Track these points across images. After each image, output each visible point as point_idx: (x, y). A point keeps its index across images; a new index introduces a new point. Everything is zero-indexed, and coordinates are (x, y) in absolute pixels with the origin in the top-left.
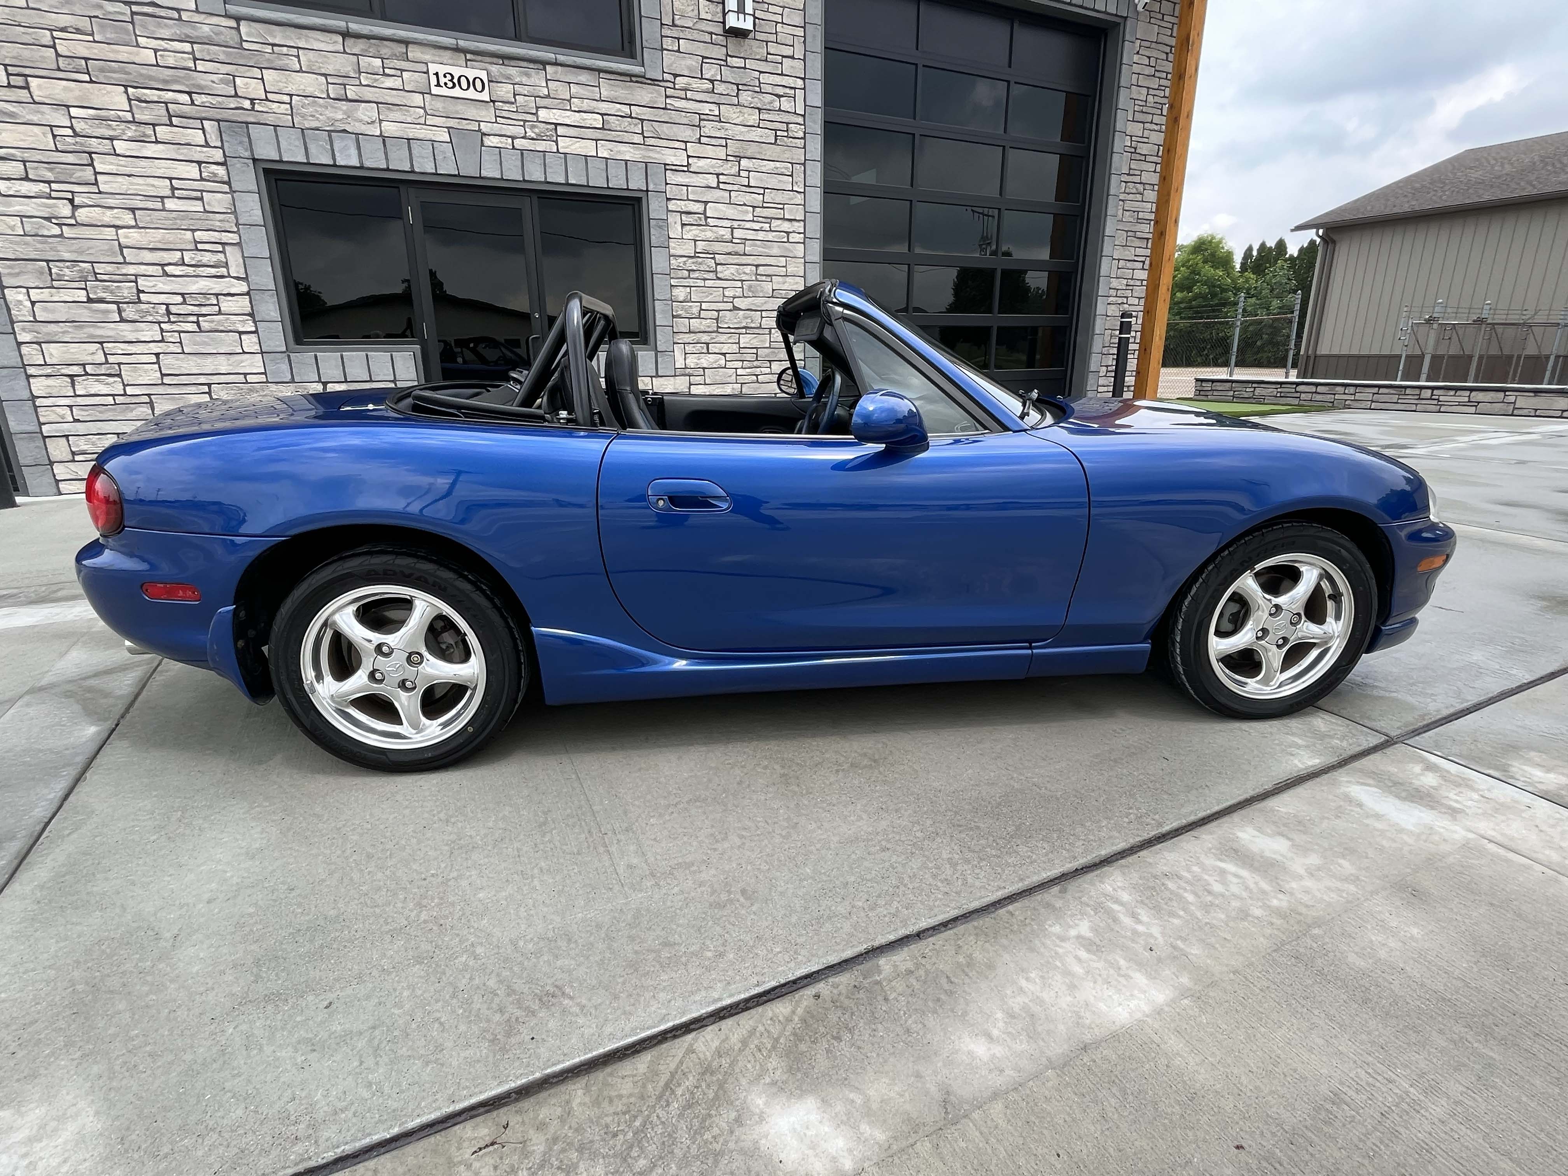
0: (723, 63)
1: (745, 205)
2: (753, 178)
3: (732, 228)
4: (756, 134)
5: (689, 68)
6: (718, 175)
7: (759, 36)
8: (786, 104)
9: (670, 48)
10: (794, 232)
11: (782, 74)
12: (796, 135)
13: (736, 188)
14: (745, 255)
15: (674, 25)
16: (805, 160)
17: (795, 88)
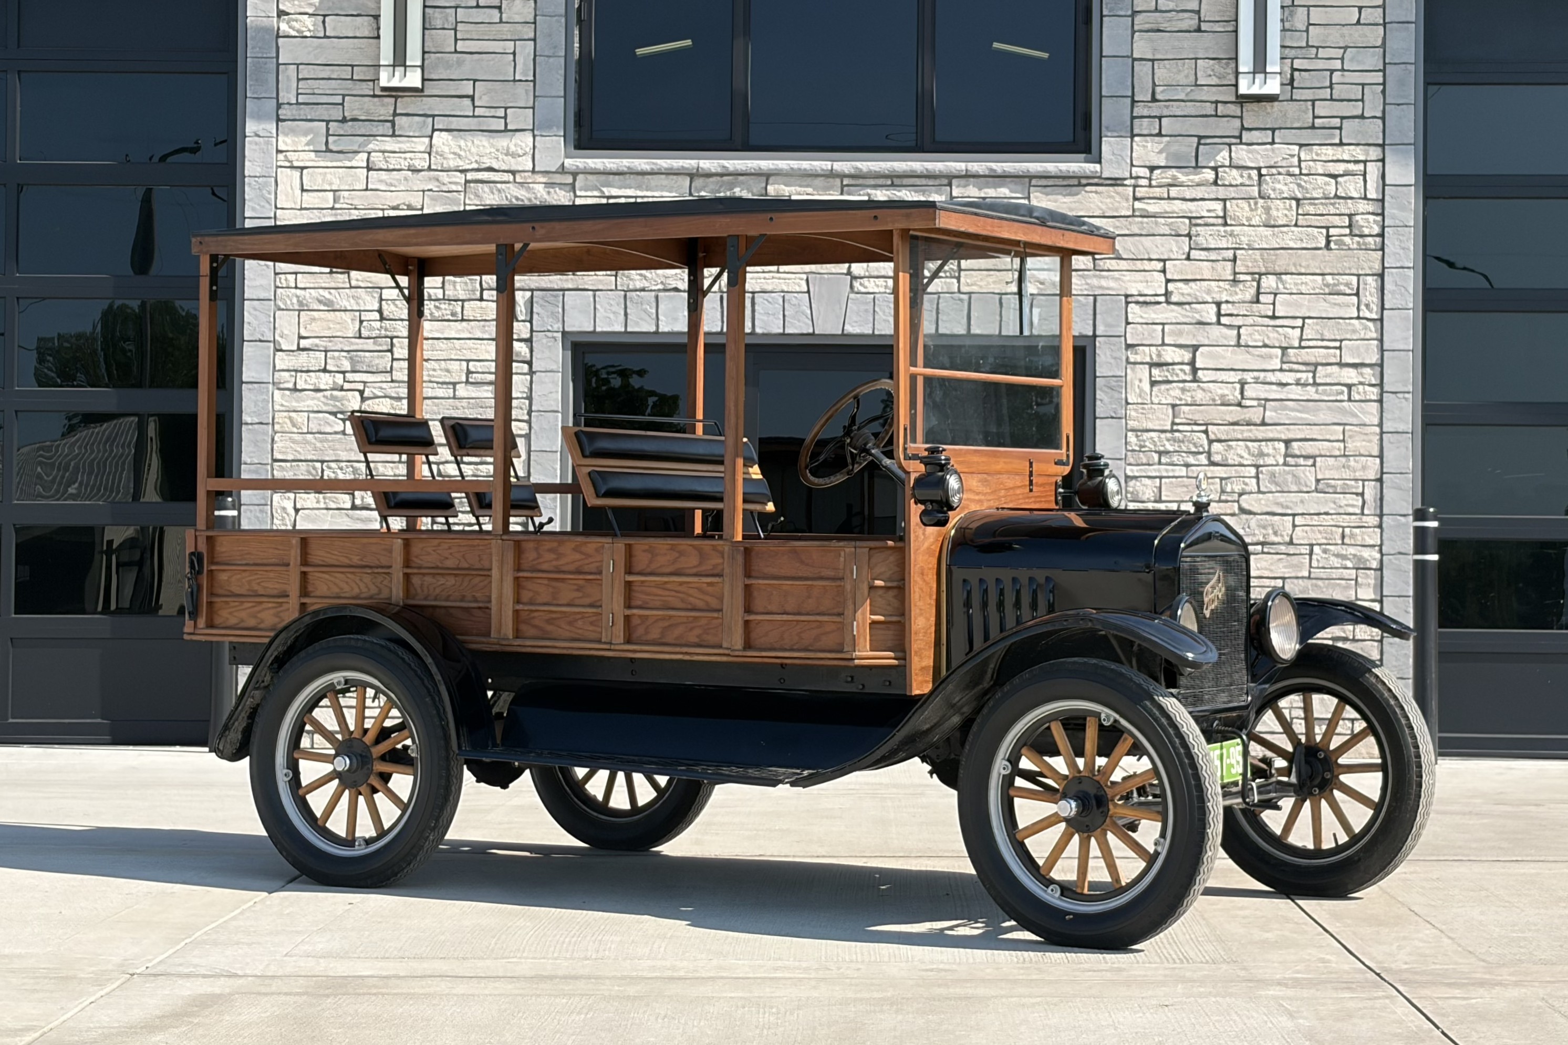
0: (1234, 141)
1: (1265, 346)
2: (1282, 304)
3: (1243, 384)
4: (1290, 238)
5: (1176, 156)
6: (1218, 304)
7: (1297, 94)
8: (1352, 187)
9: (1145, 132)
10: (1361, 383)
11: (1341, 144)
12: (1366, 231)
13: (1250, 321)
14: (1263, 424)
15: (1154, 100)
16: (1384, 268)
17: (1365, 162)
